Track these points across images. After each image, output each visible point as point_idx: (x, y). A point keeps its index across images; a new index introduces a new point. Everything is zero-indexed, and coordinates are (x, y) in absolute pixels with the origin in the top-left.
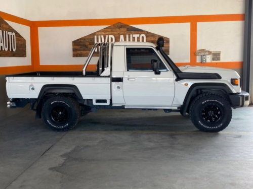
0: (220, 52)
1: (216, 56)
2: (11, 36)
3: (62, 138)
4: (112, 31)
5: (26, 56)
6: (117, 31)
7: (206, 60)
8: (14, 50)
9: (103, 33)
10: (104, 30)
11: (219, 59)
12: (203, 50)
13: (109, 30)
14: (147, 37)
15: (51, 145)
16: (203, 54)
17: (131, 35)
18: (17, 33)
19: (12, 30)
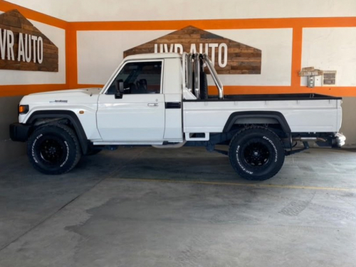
0: (336, 71)
1: (330, 77)
2: (36, 41)
3: (94, 186)
4: (179, 38)
5: (57, 71)
6: (186, 39)
7: (314, 84)
8: (40, 61)
9: (167, 41)
10: (169, 37)
11: (333, 82)
12: (311, 68)
13: (175, 36)
14: (229, 47)
15: (76, 195)
16: (309, 74)
17: (207, 45)
18: (45, 38)
19: (38, 34)
